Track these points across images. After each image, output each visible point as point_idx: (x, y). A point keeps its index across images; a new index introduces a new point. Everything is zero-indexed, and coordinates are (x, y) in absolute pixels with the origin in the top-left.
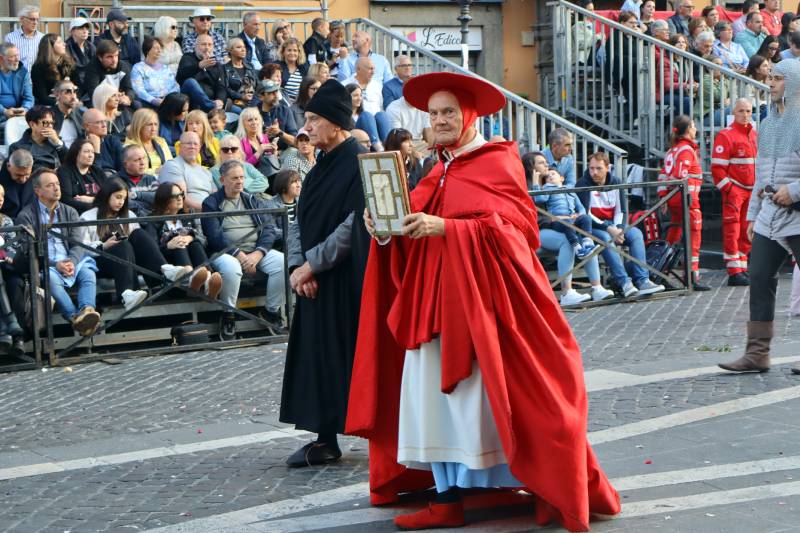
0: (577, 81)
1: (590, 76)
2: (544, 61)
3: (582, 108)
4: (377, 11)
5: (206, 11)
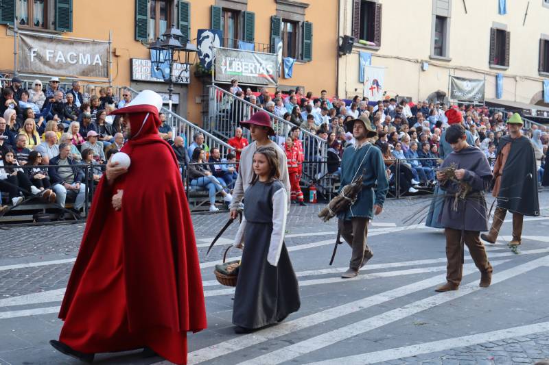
0: (218, 119)
1: (223, 117)
2: (205, 110)
3: (219, 131)
4: (134, 85)
5: (56, 79)
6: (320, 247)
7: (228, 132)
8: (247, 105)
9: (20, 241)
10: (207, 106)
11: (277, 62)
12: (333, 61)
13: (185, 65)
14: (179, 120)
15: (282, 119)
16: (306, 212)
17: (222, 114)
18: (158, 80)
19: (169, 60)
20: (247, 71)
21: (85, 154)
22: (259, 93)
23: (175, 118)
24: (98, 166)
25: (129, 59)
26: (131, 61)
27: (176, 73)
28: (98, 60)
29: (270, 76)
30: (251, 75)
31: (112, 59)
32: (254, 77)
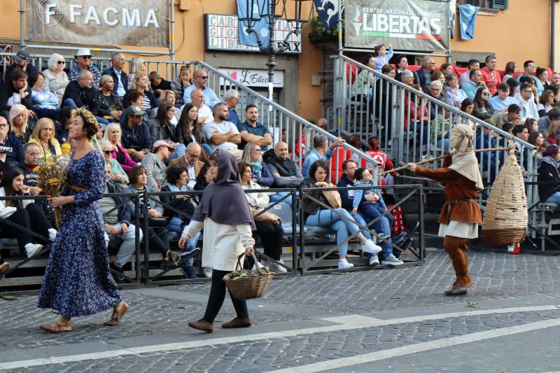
0: (350, 111)
1: (359, 109)
2: (327, 97)
4: (210, 57)
5: (86, 52)
6: (532, 332)
7: (367, 134)
8: (398, 87)
9: (34, 319)
10: (331, 90)
11: (447, 13)
12: (545, 10)
13: (294, 23)
14: (285, 115)
15: (457, 109)
16: (503, 271)
17: (356, 103)
18: (250, 49)
19: (268, 15)
20: (397, 31)
21: (134, 175)
22: (417, 66)
23: (278, 111)
24: (156, 194)
25: (201, 15)
26: (205, 17)
27: (279, 36)
28: (152, 19)
29: (436, 36)
30: (405, 36)
31: (175, 16)
32: (408, 39)
